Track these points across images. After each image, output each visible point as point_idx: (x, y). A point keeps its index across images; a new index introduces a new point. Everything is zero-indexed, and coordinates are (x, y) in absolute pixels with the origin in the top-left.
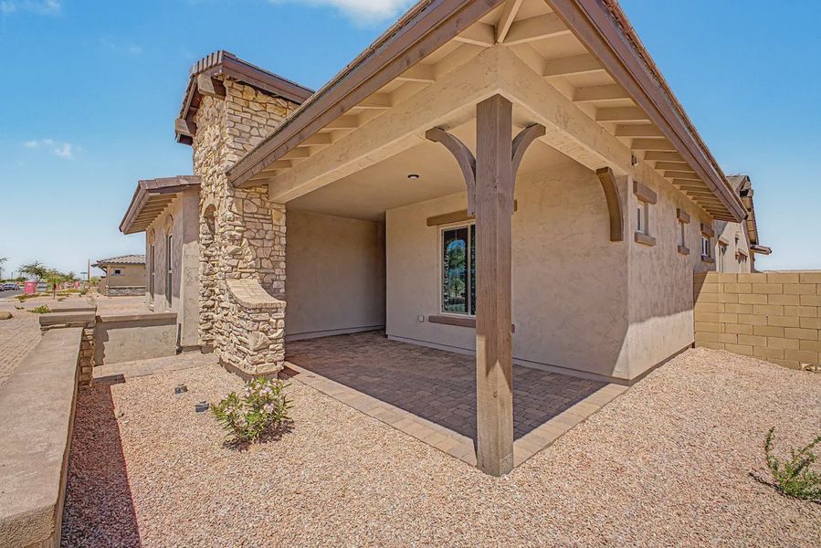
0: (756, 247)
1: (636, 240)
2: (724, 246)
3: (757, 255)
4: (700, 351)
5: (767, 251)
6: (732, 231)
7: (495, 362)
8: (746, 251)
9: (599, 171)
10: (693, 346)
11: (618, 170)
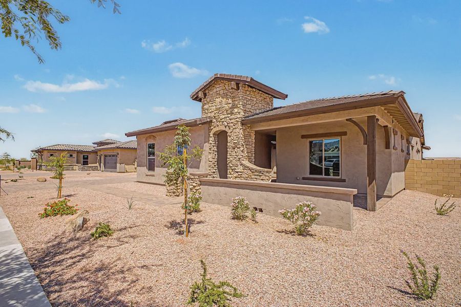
0: (424, 146)
1: (393, 148)
2: (413, 147)
3: (424, 150)
4: (408, 191)
5: (428, 148)
6: (415, 140)
7: (373, 180)
8: (420, 149)
9: (384, 126)
10: (404, 189)
11: (389, 126)
